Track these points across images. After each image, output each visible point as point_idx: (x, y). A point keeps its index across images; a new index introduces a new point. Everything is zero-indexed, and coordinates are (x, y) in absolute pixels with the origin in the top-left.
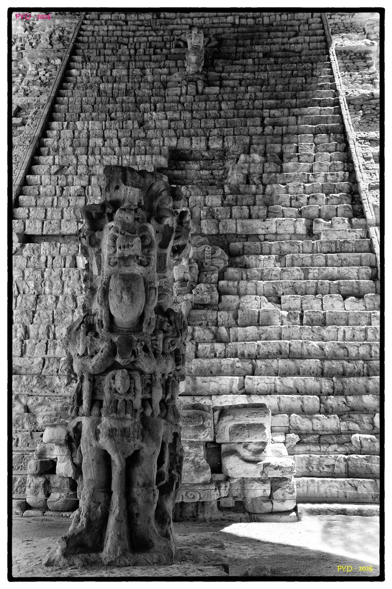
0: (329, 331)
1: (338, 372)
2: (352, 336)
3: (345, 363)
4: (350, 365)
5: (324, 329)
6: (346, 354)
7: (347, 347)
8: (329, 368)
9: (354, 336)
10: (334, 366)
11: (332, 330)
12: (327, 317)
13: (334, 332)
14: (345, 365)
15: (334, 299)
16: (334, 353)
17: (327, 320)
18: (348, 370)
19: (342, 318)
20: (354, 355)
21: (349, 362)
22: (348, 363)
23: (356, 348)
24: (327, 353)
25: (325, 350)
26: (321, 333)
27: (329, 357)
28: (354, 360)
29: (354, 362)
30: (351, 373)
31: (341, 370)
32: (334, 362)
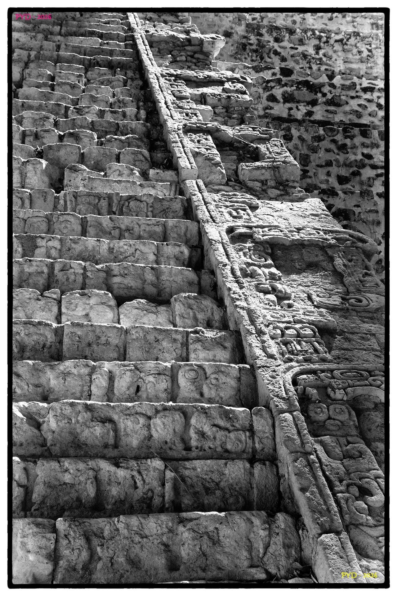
0: (66, 375)
1: (79, 499)
2: (133, 390)
3: (105, 466)
4: (121, 473)
5: (52, 367)
6: (111, 441)
7: (115, 417)
8: (48, 485)
9: (138, 389)
10: (67, 478)
11: (75, 371)
12: (66, 340)
13: (80, 376)
14: (104, 476)
15: (93, 301)
16: (74, 435)
17: (65, 348)
18: (114, 491)
19: (107, 343)
20: (135, 442)
21: (117, 465)
22: (113, 469)
23: (142, 420)
24: (49, 437)
25: (44, 427)
26: (43, 380)
27: (56, 450)
28: (136, 458)
29: (133, 463)
30: (122, 502)
31: (91, 491)
32: (66, 463)
